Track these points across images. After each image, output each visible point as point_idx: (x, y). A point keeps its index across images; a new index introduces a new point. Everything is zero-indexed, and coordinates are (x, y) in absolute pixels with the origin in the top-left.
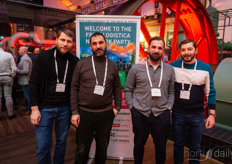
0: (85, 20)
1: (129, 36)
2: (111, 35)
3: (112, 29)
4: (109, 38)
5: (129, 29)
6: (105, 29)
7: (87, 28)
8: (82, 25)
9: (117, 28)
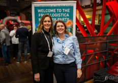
0: (38, 5)
1: (68, 15)
2: (56, 15)
3: (56, 11)
4: (55, 17)
5: (68, 10)
6: (52, 11)
7: (39, 11)
8: (36, 8)
9: (60, 10)
